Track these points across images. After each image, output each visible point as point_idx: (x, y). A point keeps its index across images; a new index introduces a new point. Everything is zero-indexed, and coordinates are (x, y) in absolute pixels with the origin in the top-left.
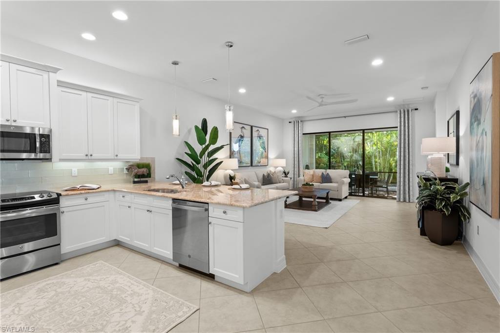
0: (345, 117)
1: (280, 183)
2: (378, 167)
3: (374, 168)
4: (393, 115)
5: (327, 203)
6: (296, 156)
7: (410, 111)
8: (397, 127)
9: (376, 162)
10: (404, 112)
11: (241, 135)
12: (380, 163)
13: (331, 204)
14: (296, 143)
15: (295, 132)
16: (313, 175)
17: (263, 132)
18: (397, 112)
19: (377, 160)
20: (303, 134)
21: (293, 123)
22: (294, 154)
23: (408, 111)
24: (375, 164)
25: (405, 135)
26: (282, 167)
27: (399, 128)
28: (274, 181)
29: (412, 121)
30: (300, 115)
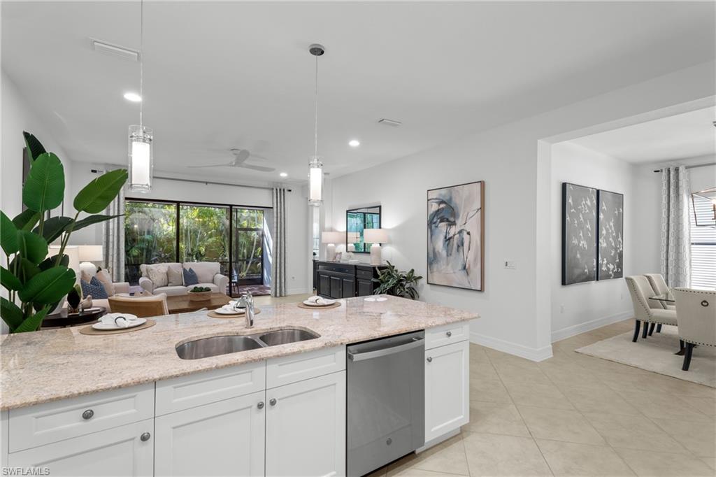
0: (207, 183)
8: (272, 208)
26: (95, 263)
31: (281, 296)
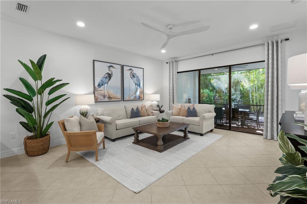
0: (212, 55)
1: (148, 116)
2: (255, 100)
3: (251, 101)
4: (260, 48)
5: (185, 138)
6: (171, 91)
7: (279, 42)
8: (264, 61)
9: (253, 96)
10: (273, 43)
11: (108, 74)
12: (256, 97)
13: (189, 139)
14: (171, 81)
15: (170, 71)
16: (180, 109)
17: (136, 71)
18: (264, 44)
19: (254, 94)
20: (178, 73)
21: (169, 63)
22: (170, 90)
23: (277, 42)
24: (252, 98)
25: (273, 68)
26: (157, 101)
27: (266, 61)
28: (142, 114)
29: (281, 52)
30: (175, 56)
31: (272, 138)
